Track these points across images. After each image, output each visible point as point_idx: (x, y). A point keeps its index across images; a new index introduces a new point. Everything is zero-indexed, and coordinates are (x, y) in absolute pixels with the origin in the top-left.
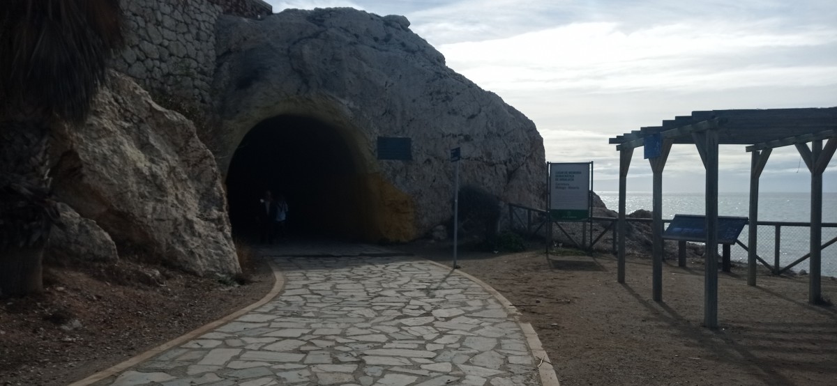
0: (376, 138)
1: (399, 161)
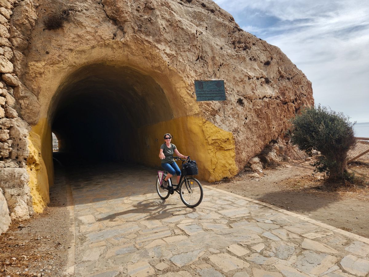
0: (194, 82)
1: (216, 102)
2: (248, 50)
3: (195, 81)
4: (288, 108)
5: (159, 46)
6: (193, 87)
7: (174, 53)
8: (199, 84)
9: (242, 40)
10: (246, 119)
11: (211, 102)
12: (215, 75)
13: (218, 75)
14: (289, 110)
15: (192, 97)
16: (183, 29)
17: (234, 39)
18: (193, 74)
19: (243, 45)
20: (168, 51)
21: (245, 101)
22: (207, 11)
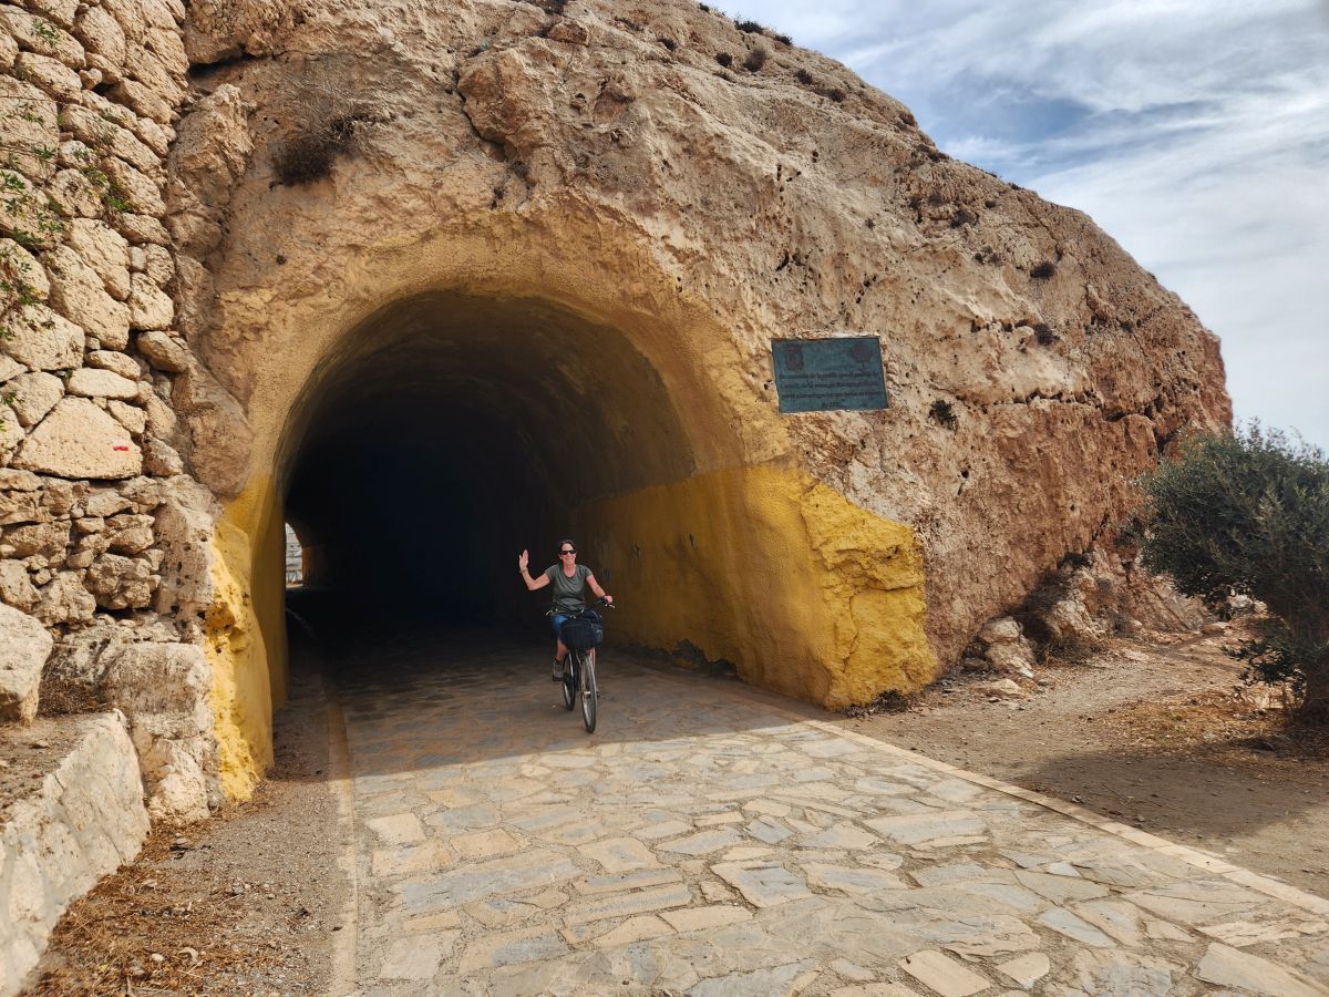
0: (769, 345)
1: (853, 415)
2: (967, 225)
3: (775, 341)
4: (1127, 433)
5: (647, 224)
6: (765, 363)
7: (698, 245)
8: (787, 352)
9: (947, 193)
10: (965, 474)
11: (831, 414)
12: (848, 318)
13: (857, 319)
14: (1130, 443)
15: (762, 397)
16: (730, 163)
17: (914, 191)
18: (765, 315)
19: (950, 209)
20: (678, 239)
21: (960, 412)
22: (817, 98)
